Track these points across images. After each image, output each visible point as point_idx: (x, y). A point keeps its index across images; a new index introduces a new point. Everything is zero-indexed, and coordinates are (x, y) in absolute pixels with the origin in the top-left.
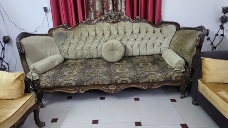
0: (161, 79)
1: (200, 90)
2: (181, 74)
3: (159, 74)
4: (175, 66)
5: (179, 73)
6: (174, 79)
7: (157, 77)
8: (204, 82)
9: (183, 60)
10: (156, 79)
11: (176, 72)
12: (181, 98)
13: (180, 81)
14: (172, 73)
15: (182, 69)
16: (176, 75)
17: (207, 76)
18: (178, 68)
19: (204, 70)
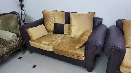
0: (8, 50)
1: (32, 45)
2: (18, 42)
3: (5, 49)
4: (12, 39)
5: (17, 42)
6: (15, 46)
7: (5, 51)
8: (33, 41)
9: (15, 34)
10: (4, 53)
11: (14, 42)
12: (23, 54)
13: (19, 46)
14: (12, 44)
15: (17, 39)
16: (15, 44)
17: (33, 37)
18: (15, 39)
19: (30, 35)
